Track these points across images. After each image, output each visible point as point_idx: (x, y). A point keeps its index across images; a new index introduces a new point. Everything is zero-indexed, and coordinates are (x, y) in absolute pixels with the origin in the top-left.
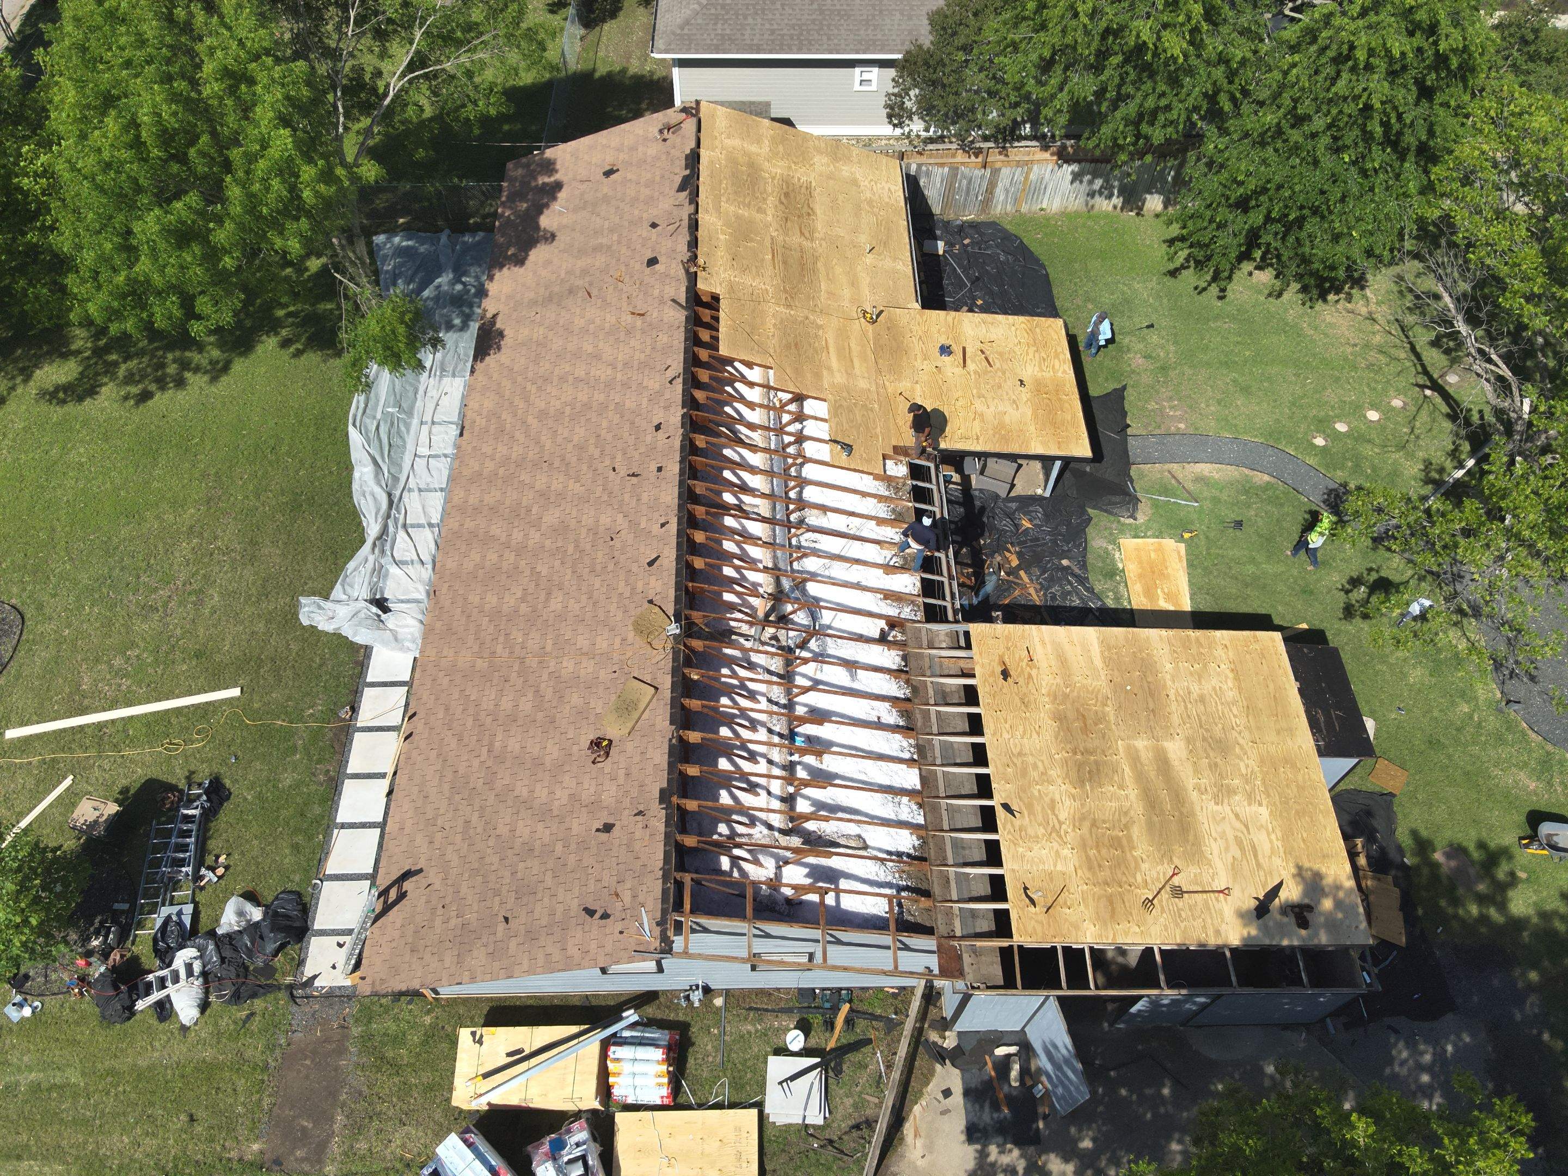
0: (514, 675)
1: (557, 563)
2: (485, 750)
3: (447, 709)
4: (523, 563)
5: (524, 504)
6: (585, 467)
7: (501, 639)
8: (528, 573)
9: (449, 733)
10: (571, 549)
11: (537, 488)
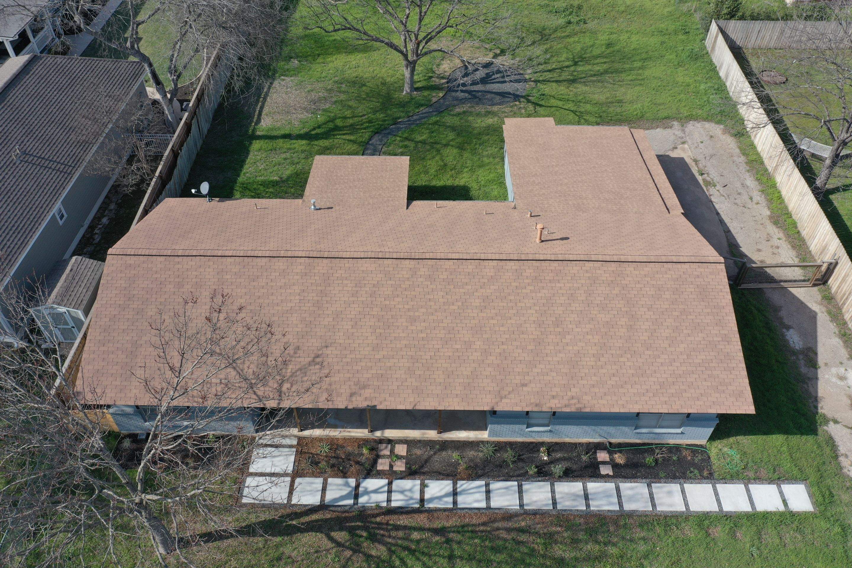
0: (575, 348)
1: (502, 329)
2: (622, 359)
3: (593, 386)
4: (498, 351)
5: (450, 354)
6: (431, 317)
7: (550, 359)
8: (505, 347)
9: (609, 382)
10: (495, 322)
11: (440, 346)
